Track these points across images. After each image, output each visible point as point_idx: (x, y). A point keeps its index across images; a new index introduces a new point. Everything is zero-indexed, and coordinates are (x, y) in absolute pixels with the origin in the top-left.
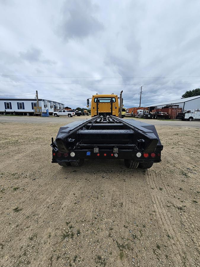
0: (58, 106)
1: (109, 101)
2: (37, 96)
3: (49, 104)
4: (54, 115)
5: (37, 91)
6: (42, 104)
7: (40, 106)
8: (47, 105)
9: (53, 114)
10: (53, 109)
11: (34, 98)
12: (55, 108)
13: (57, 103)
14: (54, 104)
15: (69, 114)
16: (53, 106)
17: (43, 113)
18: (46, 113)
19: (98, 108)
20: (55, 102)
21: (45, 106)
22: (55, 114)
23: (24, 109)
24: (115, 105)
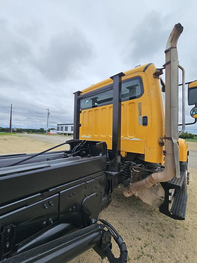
24: (140, 108)
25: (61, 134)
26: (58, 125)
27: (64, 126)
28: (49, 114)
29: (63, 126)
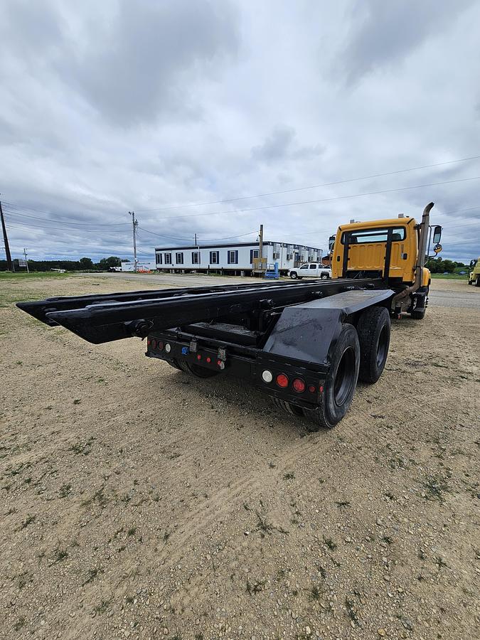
0: (305, 255)
1: (385, 238)
2: (261, 236)
3: (283, 252)
4: (291, 275)
5: (262, 226)
6: (268, 251)
7: (264, 257)
8: (278, 255)
9: (289, 274)
10: (292, 261)
11: (255, 241)
12: (298, 258)
13: (303, 248)
14: (297, 251)
15: (323, 274)
16: (294, 254)
17: (268, 271)
18: (273, 271)
19: (349, 259)
20: (298, 247)
21: (275, 256)
22: (293, 273)
23: (237, 263)
24: (402, 248)
25: (168, 271)
26: (156, 250)
27: (174, 253)
28: (135, 224)
29: (170, 252)
